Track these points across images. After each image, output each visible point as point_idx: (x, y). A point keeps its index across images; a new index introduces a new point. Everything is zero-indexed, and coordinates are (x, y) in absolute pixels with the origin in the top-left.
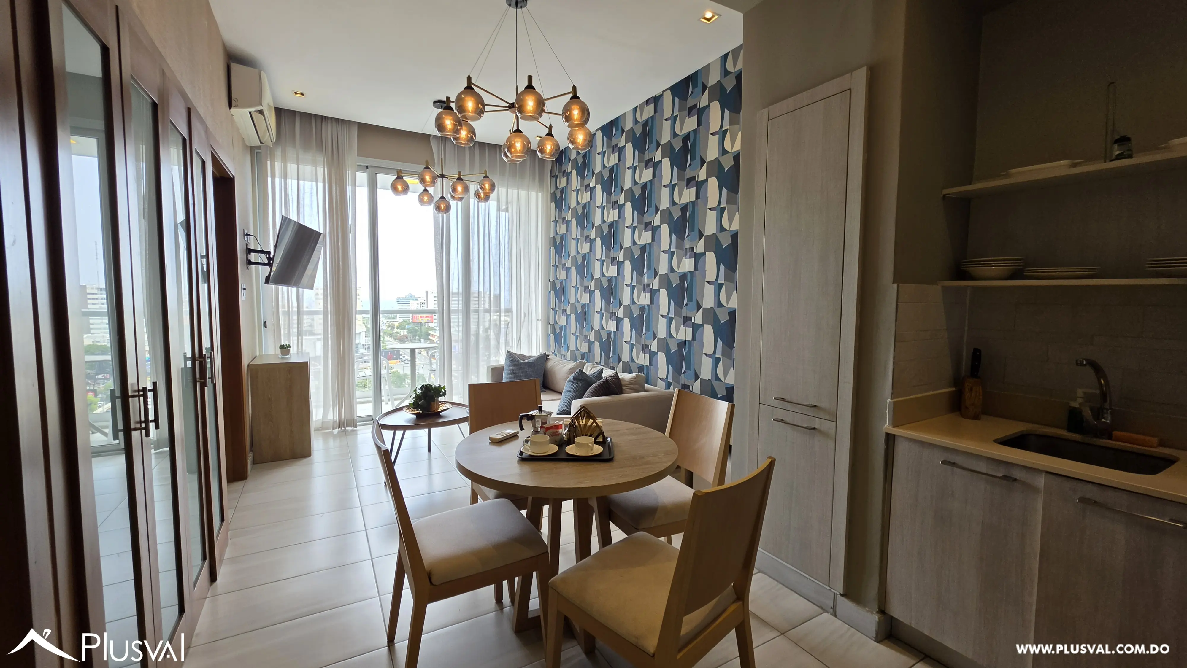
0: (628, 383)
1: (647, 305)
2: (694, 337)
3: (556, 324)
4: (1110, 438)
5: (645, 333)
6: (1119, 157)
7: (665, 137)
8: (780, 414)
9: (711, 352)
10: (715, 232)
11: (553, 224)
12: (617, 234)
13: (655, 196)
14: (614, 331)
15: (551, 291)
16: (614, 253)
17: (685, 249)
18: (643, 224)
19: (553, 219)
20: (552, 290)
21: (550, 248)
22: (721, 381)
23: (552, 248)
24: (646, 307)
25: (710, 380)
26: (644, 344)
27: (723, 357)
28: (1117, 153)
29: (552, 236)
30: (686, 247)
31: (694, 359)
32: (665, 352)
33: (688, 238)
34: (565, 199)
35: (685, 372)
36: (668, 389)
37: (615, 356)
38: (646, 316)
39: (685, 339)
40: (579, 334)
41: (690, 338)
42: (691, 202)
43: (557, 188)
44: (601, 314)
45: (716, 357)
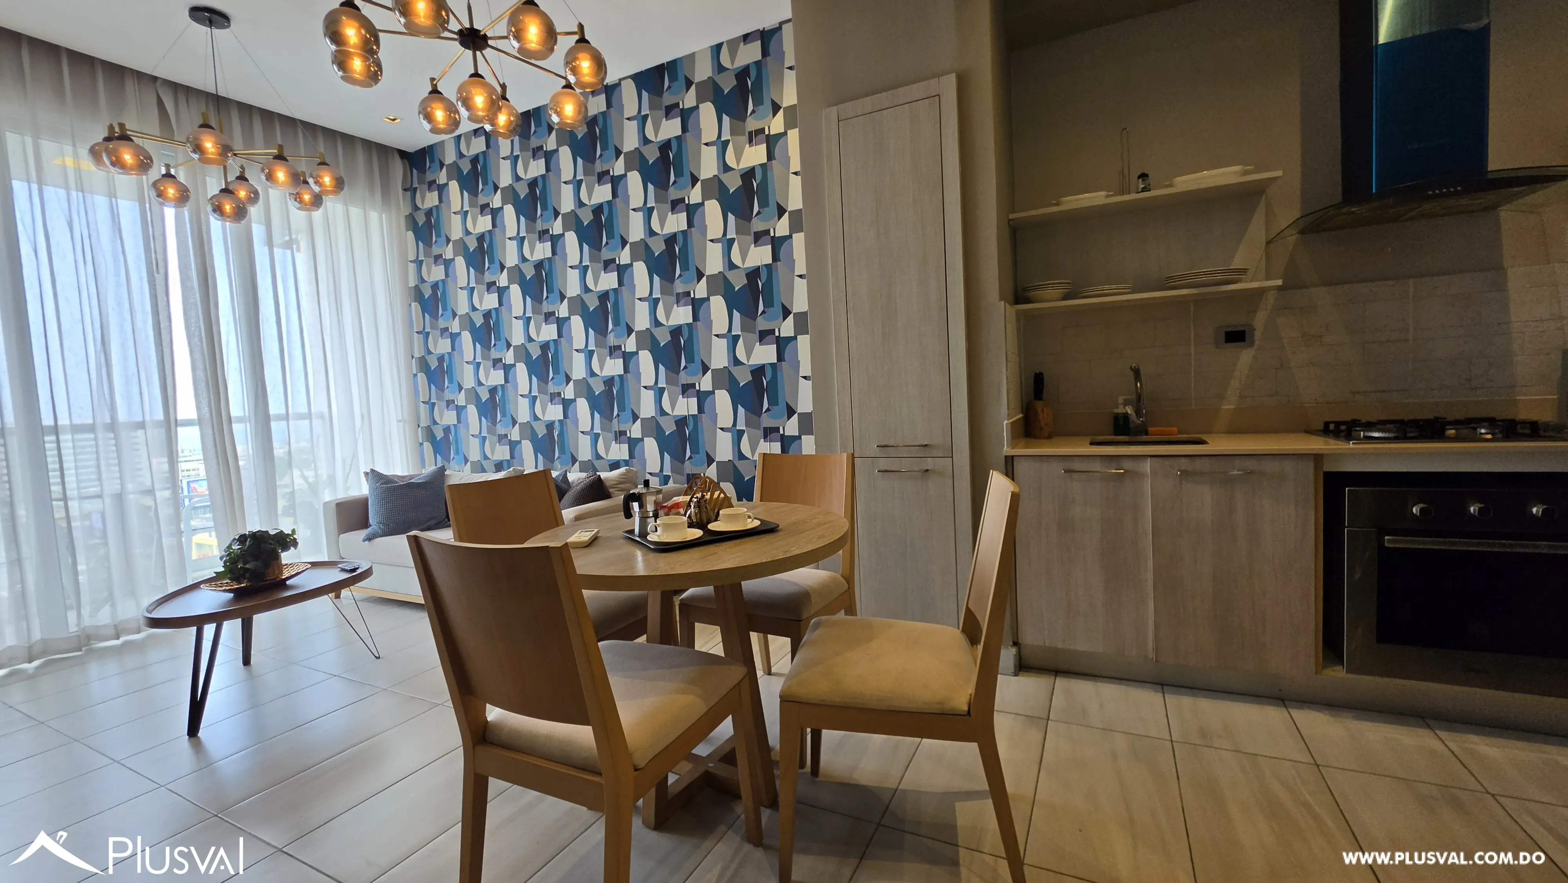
0: (615, 482)
1: (619, 375)
2: (701, 409)
3: (434, 424)
4: (1147, 434)
5: (618, 415)
6: (1144, 190)
7: (630, 141)
8: (883, 464)
9: (729, 424)
10: (722, 270)
11: (412, 267)
12: (552, 278)
13: (618, 222)
14: (559, 420)
15: (419, 374)
16: (550, 306)
17: (677, 294)
18: (601, 263)
19: (412, 257)
20: (421, 372)
21: (410, 305)
22: (747, 459)
23: (413, 304)
24: (617, 379)
25: (731, 460)
26: (617, 430)
27: (748, 428)
28: (1143, 186)
29: (412, 284)
30: (678, 292)
31: (704, 437)
32: (655, 437)
33: (680, 279)
34: (438, 226)
35: (690, 458)
36: (665, 485)
37: (564, 456)
38: (617, 392)
39: (687, 414)
40: (488, 434)
41: (695, 411)
42: (681, 231)
43: (416, 208)
44: (531, 397)
45: (738, 430)
